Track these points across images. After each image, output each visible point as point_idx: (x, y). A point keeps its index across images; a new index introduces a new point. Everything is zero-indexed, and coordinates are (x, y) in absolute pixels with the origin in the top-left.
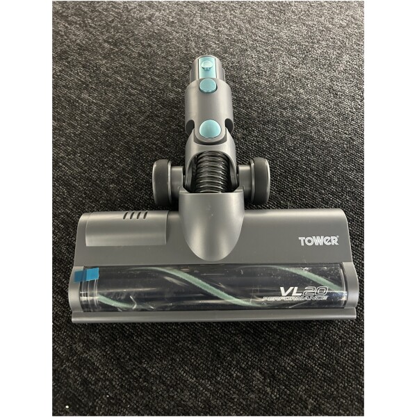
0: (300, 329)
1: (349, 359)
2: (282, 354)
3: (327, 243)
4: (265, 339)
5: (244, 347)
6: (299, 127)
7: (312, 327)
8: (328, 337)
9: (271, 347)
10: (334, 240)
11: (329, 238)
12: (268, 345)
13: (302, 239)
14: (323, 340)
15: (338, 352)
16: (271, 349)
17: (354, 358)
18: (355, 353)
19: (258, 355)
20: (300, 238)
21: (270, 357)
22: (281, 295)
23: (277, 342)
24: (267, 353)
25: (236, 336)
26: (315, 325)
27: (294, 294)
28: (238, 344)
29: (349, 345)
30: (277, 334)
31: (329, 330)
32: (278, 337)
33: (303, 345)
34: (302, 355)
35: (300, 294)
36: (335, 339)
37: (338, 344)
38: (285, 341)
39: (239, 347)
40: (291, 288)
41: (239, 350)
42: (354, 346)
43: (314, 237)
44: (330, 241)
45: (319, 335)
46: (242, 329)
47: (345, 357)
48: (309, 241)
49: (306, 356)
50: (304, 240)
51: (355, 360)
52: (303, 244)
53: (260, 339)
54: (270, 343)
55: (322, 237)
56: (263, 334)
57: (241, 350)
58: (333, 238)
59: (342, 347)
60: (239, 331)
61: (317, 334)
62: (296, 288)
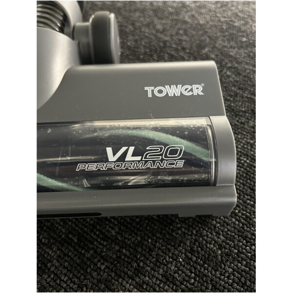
0: (154, 235)
1: (234, 281)
2: (120, 276)
3: (186, 93)
4: (95, 252)
5: (57, 264)
6: (171, 13)
7: (173, 231)
8: (201, 246)
9: (102, 264)
10: (198, 90)
11: (189, 87)
12: (99, 261)
13: (149, 89)
14: (192, 251)
15: (216, 271)
16: (103, 267)
17: (243, 280)
18: (245, 271)
19: (79, 278)
20: (146, 88)
21: (99, 281)
22: (107, 160)
23: (114, 256)
24: (95, 274)
25: (48, 247)
26: (179, 229)
27: (129, 157)
28: (50, 261)
29: (234, 259)
30: (116, 244)
31: (202, 236)
32: (117, 248)
33: (157, 261)
34: (153, 276)
35: (139, 158)
36: (211, 249)
37: (216, 257)
38: (128, 253)
39: (49, 265)
40: (124, 149)
41: (49, 269)
42: (243, 259)
43: (167, 87)
44: (191, 90)
45: (185, 244)
46: (61, 236)
47: (228, 277)
48: (160, 92)
49: (160, 277)
50: (153, 91)
51: (245, 284)
52: (150, 95)
53: (87, 251)
54: (102, 257)
55: (179, 86)
56: (92, 243)
57: (52, 269)
58: (195, 86)
59: (222, 261)
60: (54, 239)
61: (181, 242)
62: (132, 149)
